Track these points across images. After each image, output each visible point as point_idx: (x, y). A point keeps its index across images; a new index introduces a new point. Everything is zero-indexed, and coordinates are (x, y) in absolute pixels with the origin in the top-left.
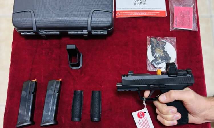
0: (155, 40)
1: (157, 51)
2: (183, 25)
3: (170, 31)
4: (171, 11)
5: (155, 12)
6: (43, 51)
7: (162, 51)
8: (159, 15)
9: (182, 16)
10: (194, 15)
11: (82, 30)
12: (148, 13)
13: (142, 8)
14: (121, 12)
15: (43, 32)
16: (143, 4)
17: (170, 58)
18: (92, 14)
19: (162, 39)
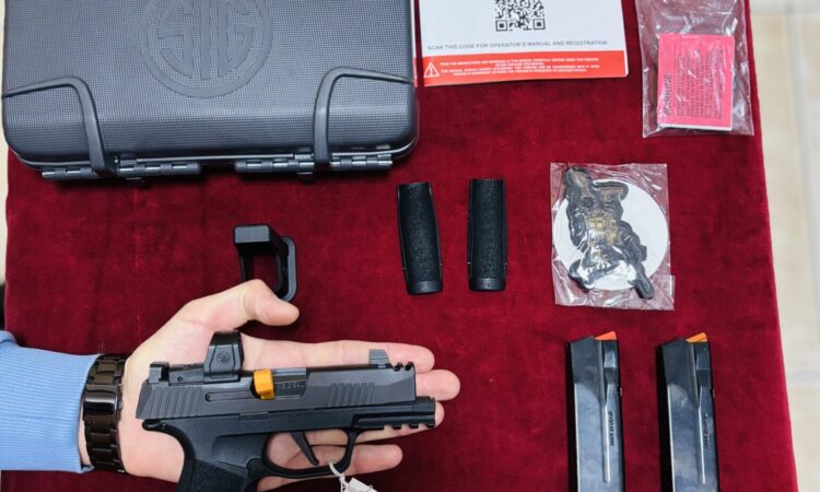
0: (583, 179)
1: (592, 225)
2: (695, 113)
3: (644, 136)
4: (647, 54)
5: (581, 60)
6: (137, 237)
7: (613, 224)
8: (598, 71)
9: (690, 73)
10: (738, 68)
11: (291, 155)
12: (552, 64)
13: (530, 44)
14: (442, 64)
15: (132, 166)
16: (530, 26)
17: (644, 250)
18: (328, 92)
19: (610, 172)
